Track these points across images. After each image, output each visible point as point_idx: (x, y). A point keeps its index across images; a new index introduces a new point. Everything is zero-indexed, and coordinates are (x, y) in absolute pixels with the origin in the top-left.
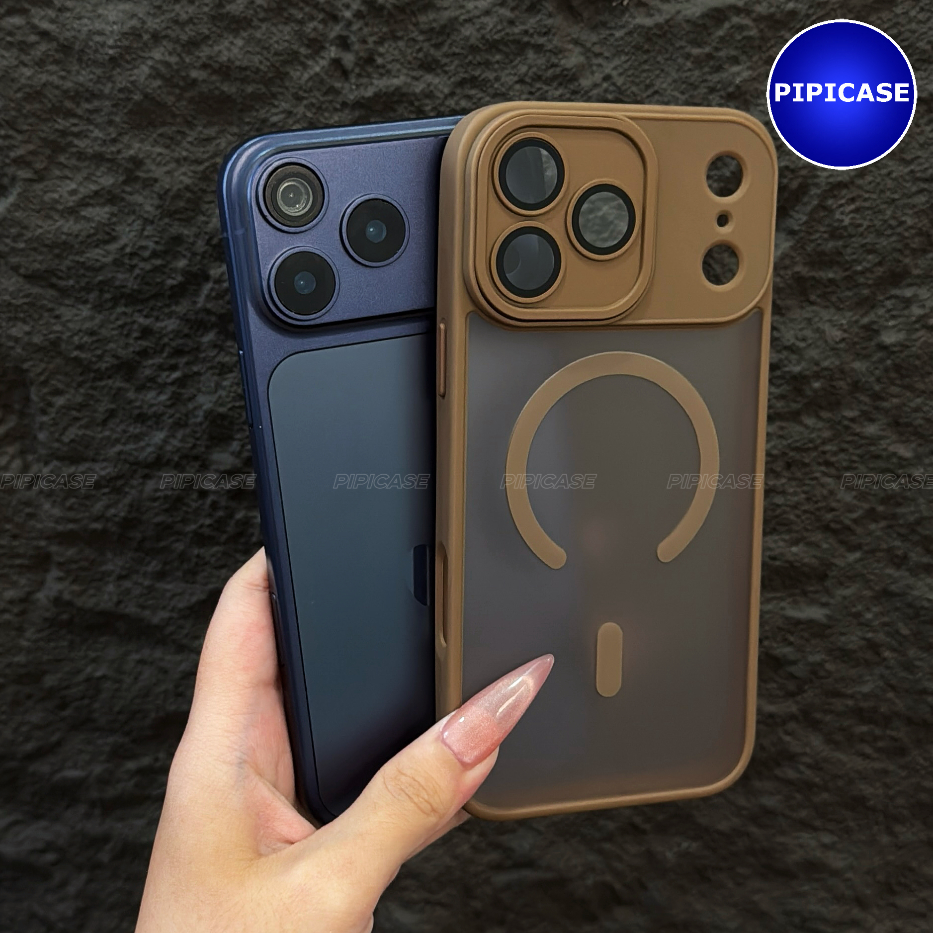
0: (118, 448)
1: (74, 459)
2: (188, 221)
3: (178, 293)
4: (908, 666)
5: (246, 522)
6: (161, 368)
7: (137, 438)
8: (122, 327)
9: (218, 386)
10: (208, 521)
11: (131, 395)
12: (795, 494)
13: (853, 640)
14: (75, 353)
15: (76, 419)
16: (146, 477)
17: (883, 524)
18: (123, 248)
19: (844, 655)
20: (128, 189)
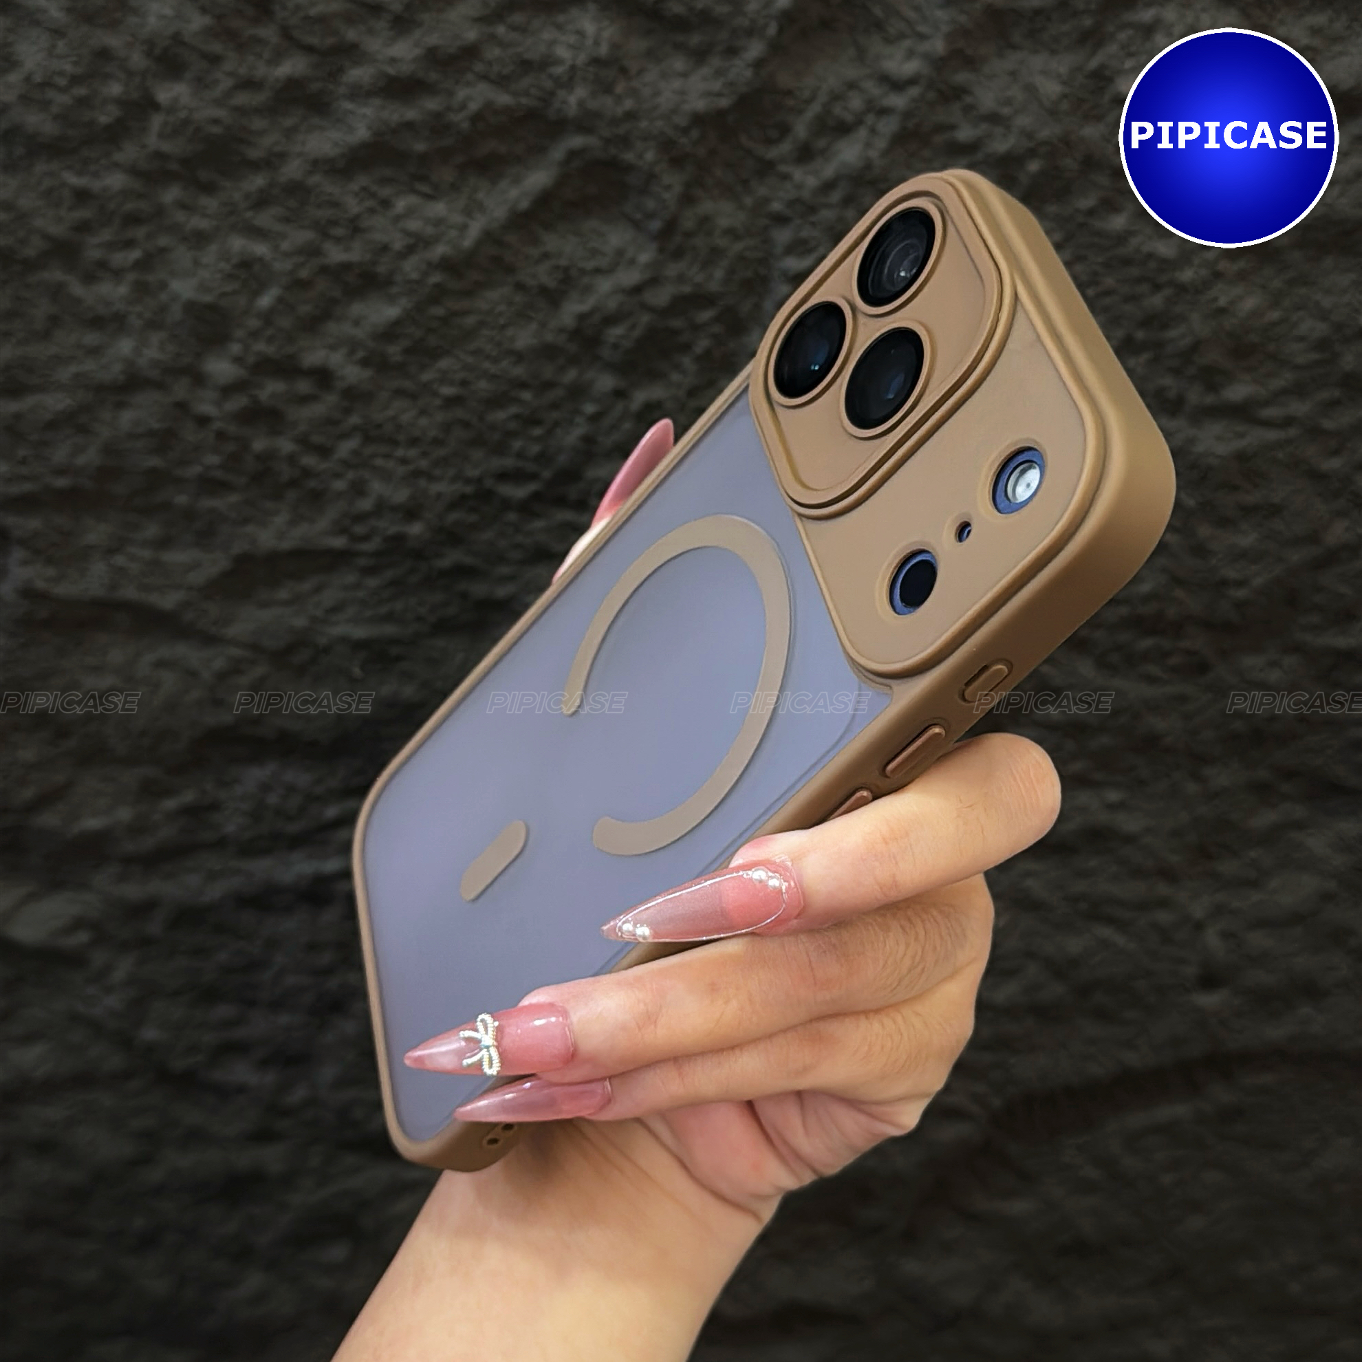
0: (73, 369)
3: (114, 134)
4: (1200, 550)
5: (267, 457)
6: (111, 246)
7: (94, 351)
8: (46, 192)
9: (196, 263)
10: (214, 459)
11: (77, 289)
16: (120, 405)
17: (1144, 357)
18: (28, 79)
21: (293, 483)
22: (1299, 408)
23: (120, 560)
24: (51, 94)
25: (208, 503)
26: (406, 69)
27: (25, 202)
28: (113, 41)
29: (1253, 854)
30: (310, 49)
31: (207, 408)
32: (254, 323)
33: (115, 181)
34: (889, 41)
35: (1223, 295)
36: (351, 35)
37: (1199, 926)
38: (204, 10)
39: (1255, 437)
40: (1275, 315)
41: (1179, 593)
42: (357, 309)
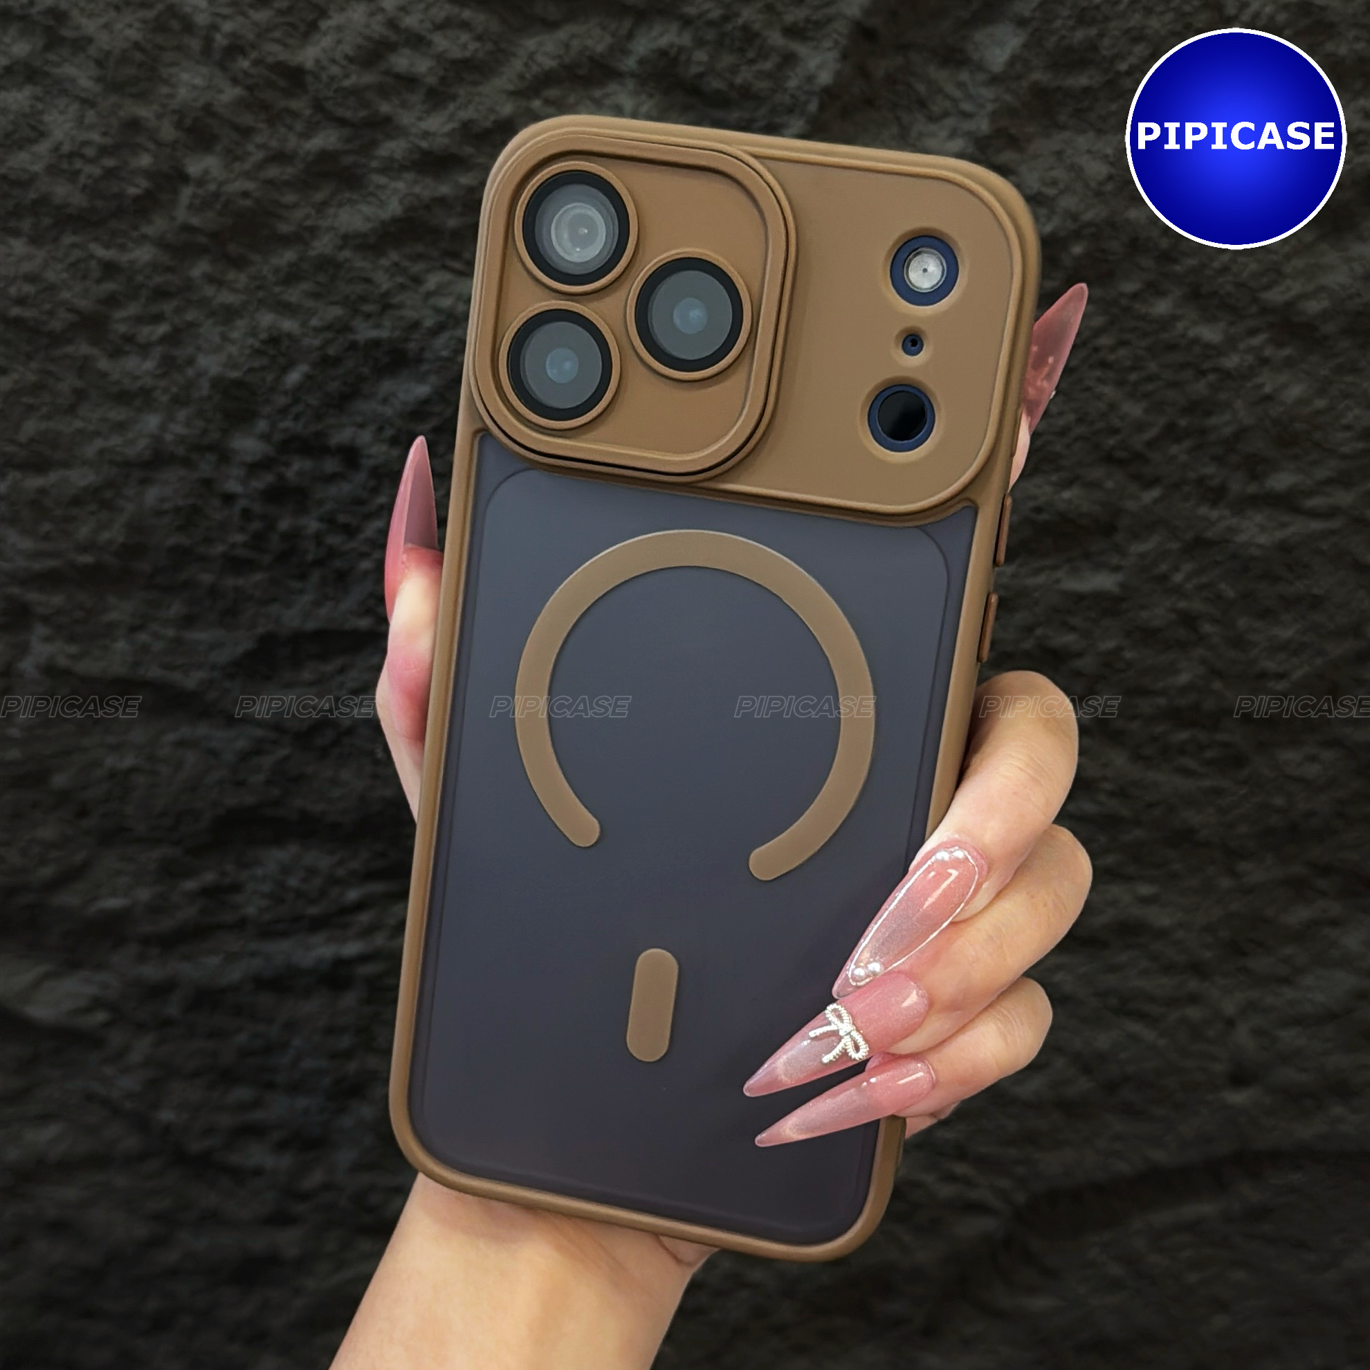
0: (99, 443)
1: (40, 465)
2: (141, 96)
3: (145, 206)
4: (1239, 642)
5: (293, 536)
6: (139, 320)
7: (121, 427)
8: (73, 265)
9: (225, 338)
10: (239, 538)
11: (103, 364)
12: (1061, 414)
13: (1158, 613)
14: (15, 311)
15: (30, 408)
16: (145, 482)
17: (1188, 443)
18: (57, 149)
19: (1147, 635)
20: (52, 57)
21: (319, 563)
22: (1344, 498)
23: (143, 637)
24: (78, 164)
25: (230, 582)
26: (440, 143)
27: (51, 276)
28: (145, 112)
29: (1288, 950)
30: (342, 122)
31: (233, 486)
32: (282, 400)
33: (143, 254)
34: (932, 119)
35: (1268, 382)
36: (385, 108)
37: (1230, 1023)
38: (235, 81)
39: (1298, 527)
40: (1320, 403)
41: (1217, 685)
42: (386, 386)
